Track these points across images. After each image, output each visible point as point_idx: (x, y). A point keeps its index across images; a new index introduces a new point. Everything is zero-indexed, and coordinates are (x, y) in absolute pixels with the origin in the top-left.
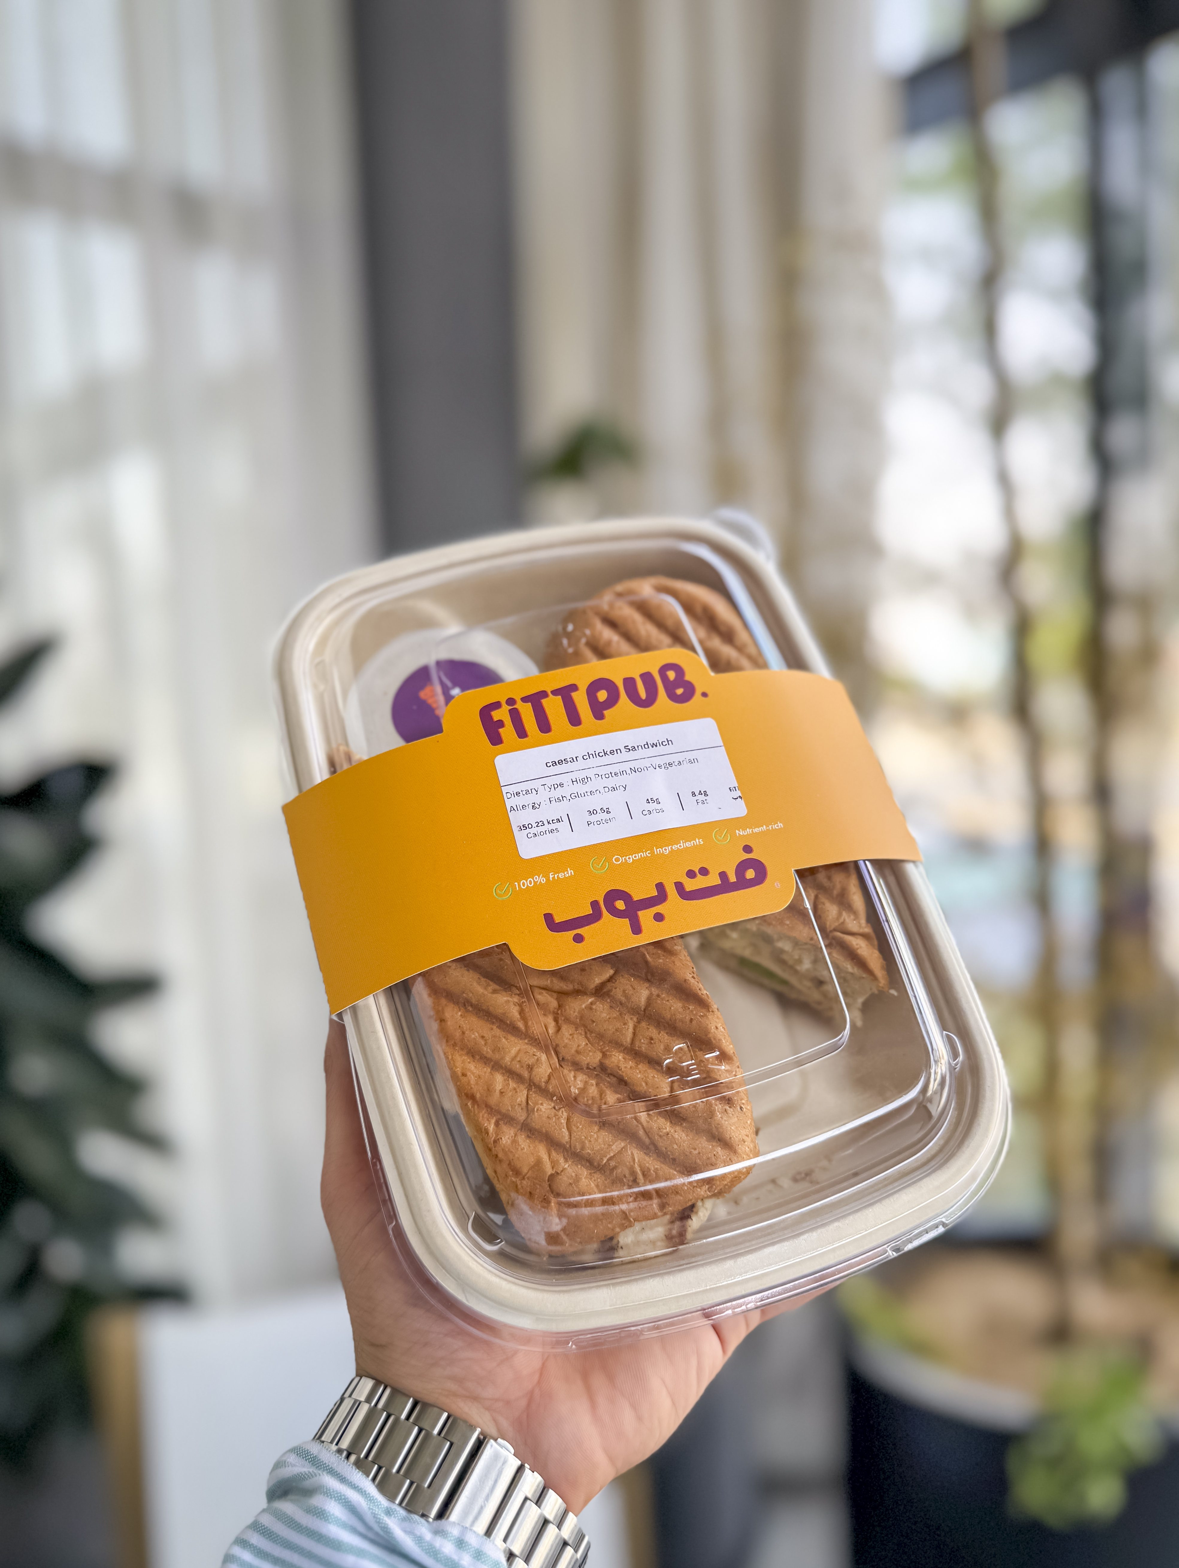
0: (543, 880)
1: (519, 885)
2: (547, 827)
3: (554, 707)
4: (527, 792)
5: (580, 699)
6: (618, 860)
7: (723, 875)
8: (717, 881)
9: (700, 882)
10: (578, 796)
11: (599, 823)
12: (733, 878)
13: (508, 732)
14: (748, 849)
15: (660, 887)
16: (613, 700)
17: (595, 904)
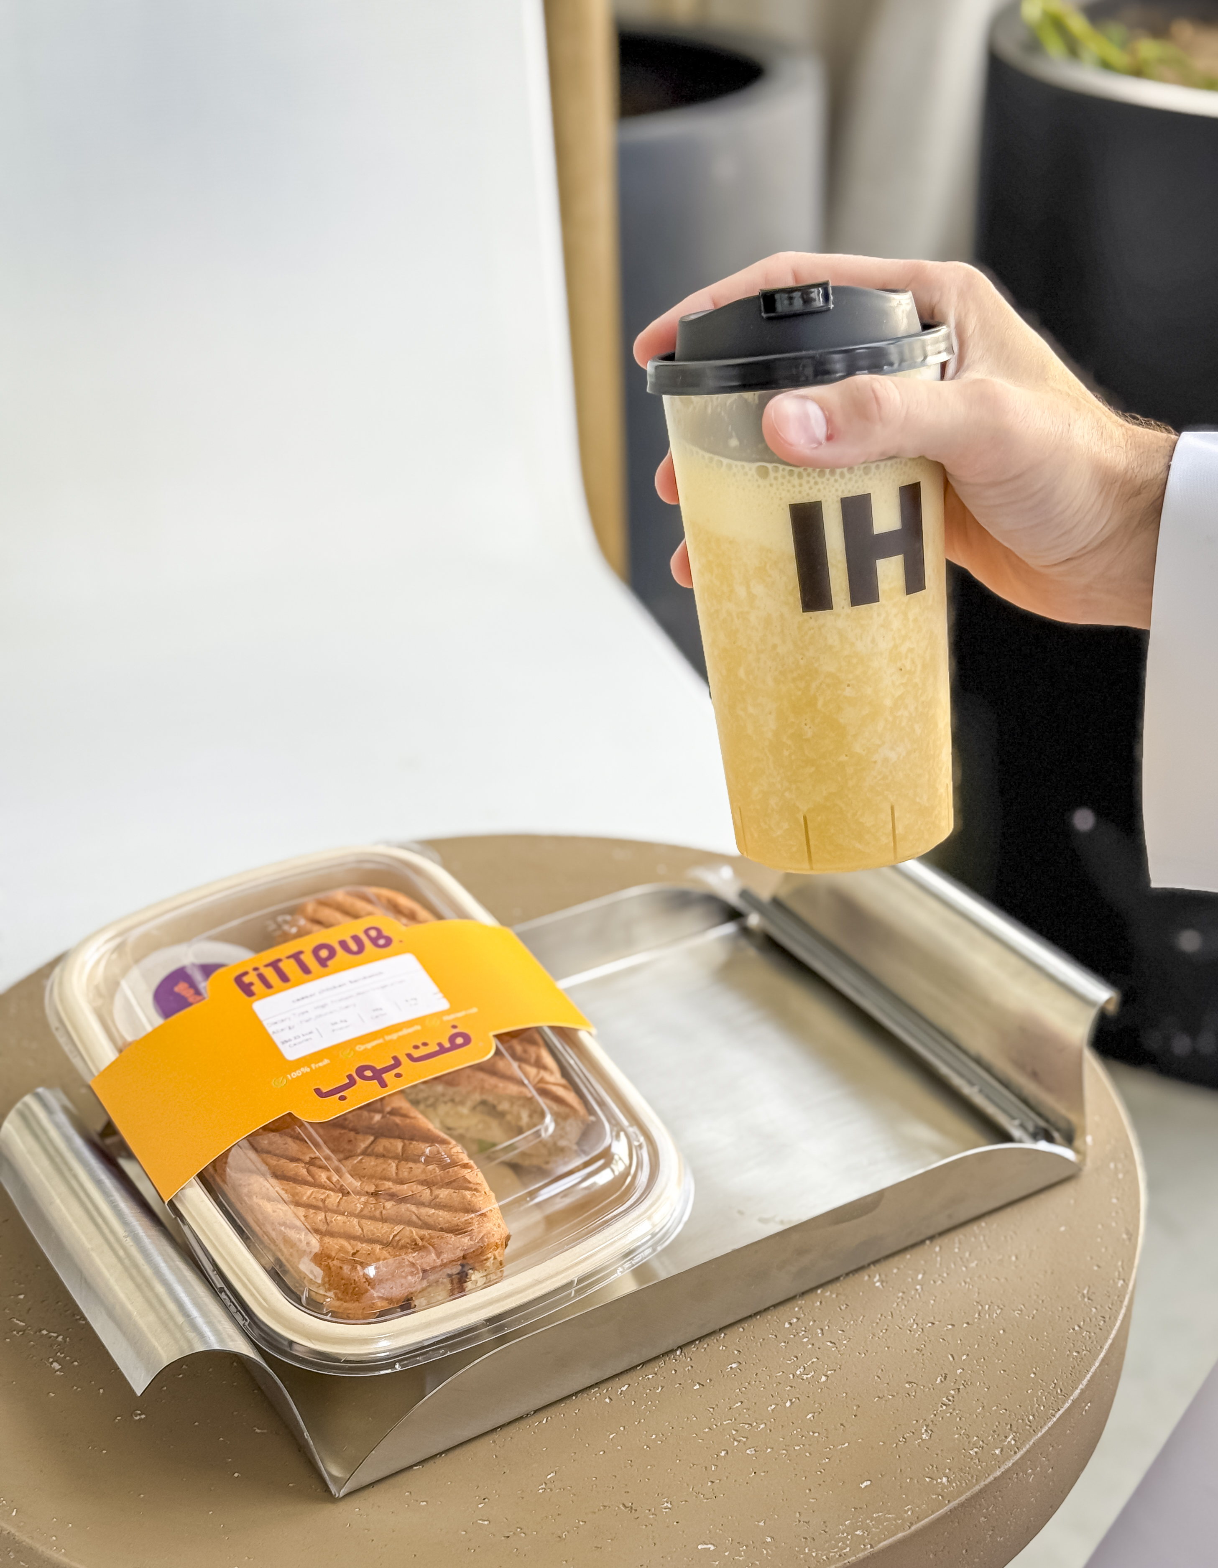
0: (308, 1070)
1: (291, 1077)
2: (302, 1038)
3: (290, 967)
4: (283, 1021)
5: (308, 959)
6: (360, 1048)
7: (440, 1045)
8: (437, 1048)
9: (423, 1051)
10: (320, 1016)
11: (341, 1029)
12: (447, 1045)
13: (258, 987)
14: (454, 1027)
15: (395, 1058)
16: (332, 953)
17: (350, 1077)
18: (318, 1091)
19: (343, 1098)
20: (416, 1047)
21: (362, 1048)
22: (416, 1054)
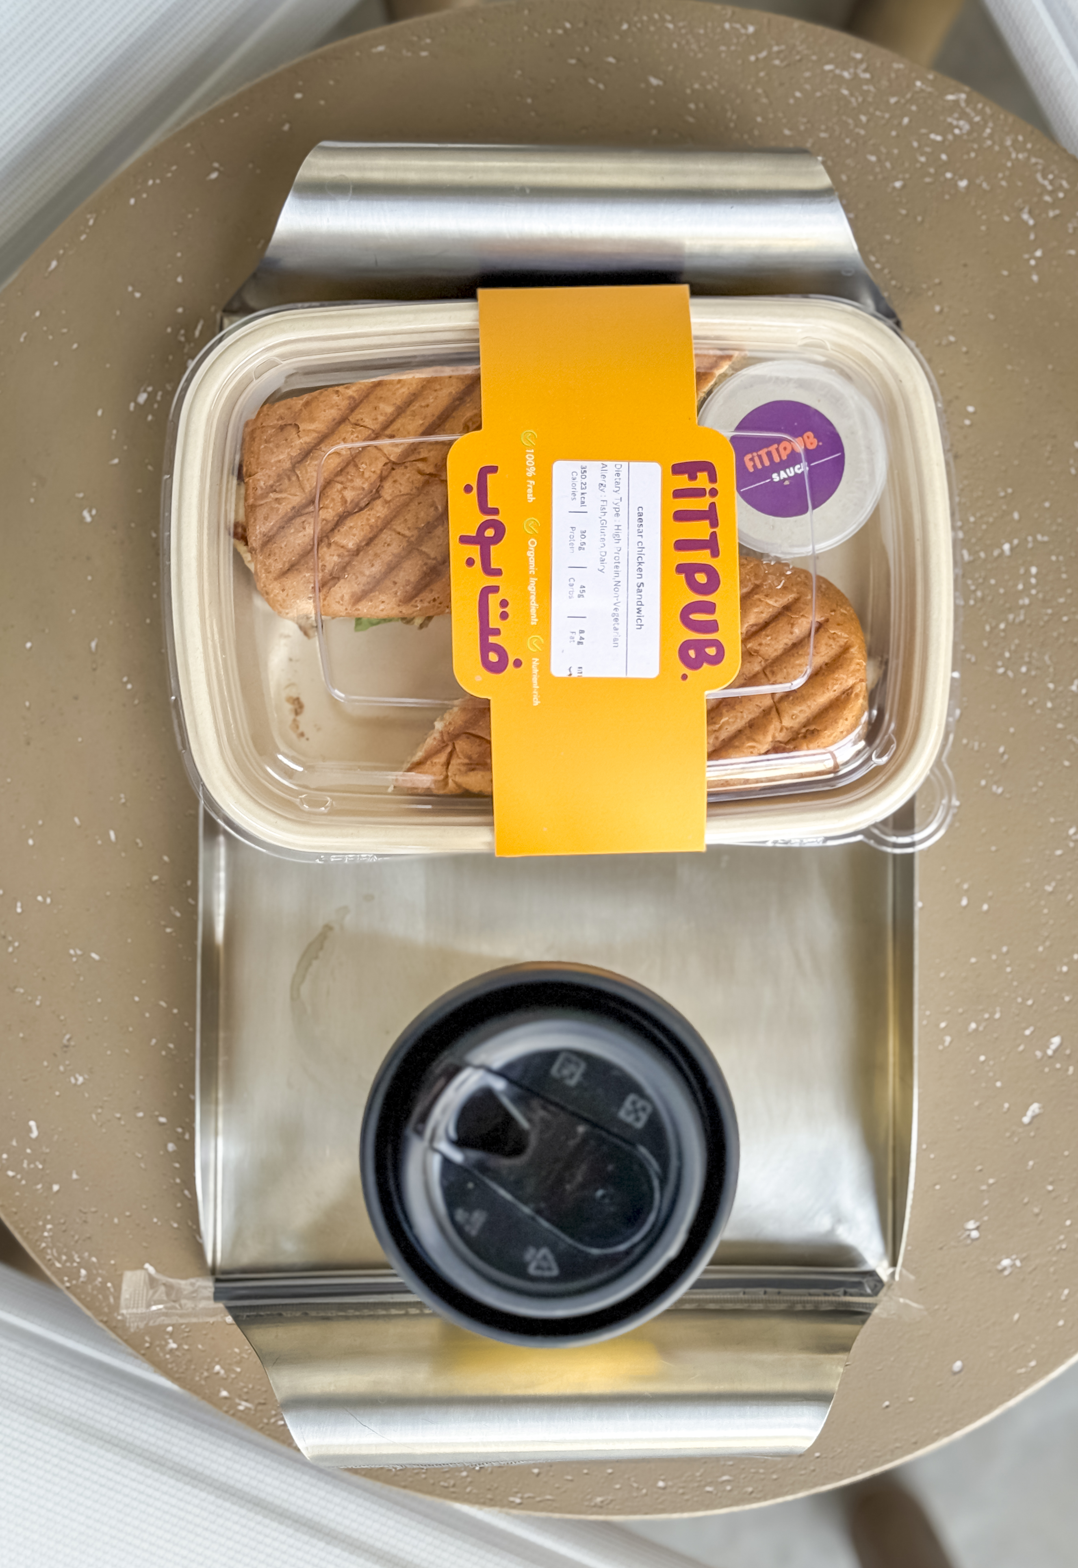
0: (529, 474)
1: (530, 453)
2: (579, 491)
3: (700, 530)
4: (618, 483)
5: (702, 557)
6: (532, 543)
10: (603, 527)
11: (572, 537)
16: (695, 587)
18: (494, 469)
19: (468, 489)
20: (504, 603)
21: (532, 547)
22: (494, 600)
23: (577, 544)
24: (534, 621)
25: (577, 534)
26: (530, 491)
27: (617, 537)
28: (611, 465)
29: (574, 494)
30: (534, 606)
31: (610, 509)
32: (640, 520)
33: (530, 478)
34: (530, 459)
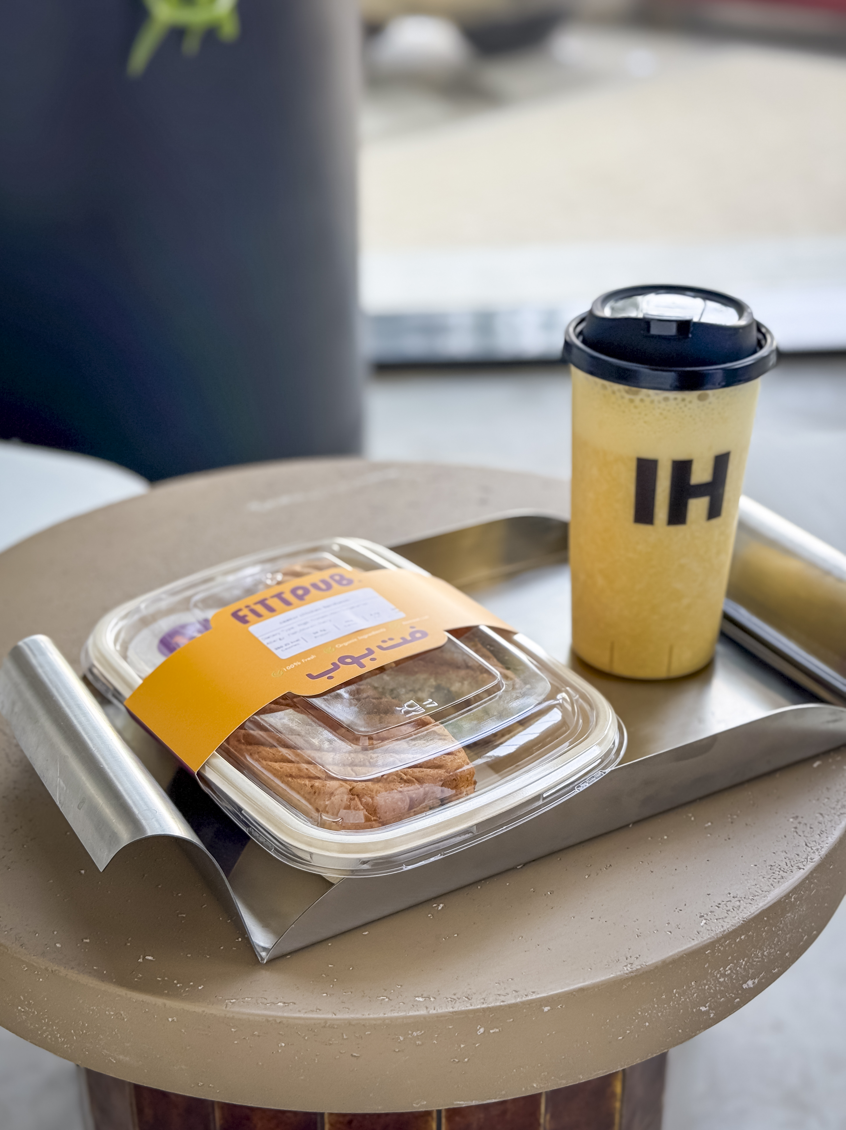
0: (299, 663)
1: (286, 669)
2: (291, 645)
3: (274, 603)
4: (274, 635)
5: (288, 596)
6: (339, 646)
7: (404, 638)
8: (402, 641)
9: (390, 643)
10: (304, 629)
11: (322, 635)
12: (409, 638)
13: (251, 617)
14: (412, 627)
15: (368, 649)
16: (307, 591)
17: (334, 664)
18: (310, 676)
19: (330, 678)
20: (384, 641)
21: (341, 646)
22: (385, 645)
23: (323, 632)
24: (382, 630)
25: (317, 635)
26: (309, 659)
27: (305, 623)
28: (265, 642)
29: (295, 645)
30: (373, 633)
31: (292, 631)
32: (288, 620)
33: (302, 662)
34: (289, 668)
